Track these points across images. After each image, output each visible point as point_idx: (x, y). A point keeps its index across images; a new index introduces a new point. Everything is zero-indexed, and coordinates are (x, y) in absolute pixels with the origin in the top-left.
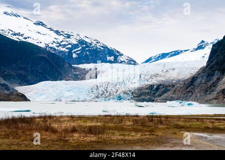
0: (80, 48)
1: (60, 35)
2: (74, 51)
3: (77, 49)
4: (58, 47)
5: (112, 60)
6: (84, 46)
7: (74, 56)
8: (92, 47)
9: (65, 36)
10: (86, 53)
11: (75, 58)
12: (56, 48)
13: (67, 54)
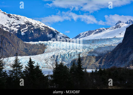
0: (27, 28)
1: (12, 18)
2: (22, 30)
3: (25, 29)
4: (10, 27)
5: (51, 37)
6: (30, 26)
7: (23, 33)
8: (36, 27)
9: (16, 18)
10: (31, 32)
11: (23, 36)
12: (9, 28)
13: (17, 32)
